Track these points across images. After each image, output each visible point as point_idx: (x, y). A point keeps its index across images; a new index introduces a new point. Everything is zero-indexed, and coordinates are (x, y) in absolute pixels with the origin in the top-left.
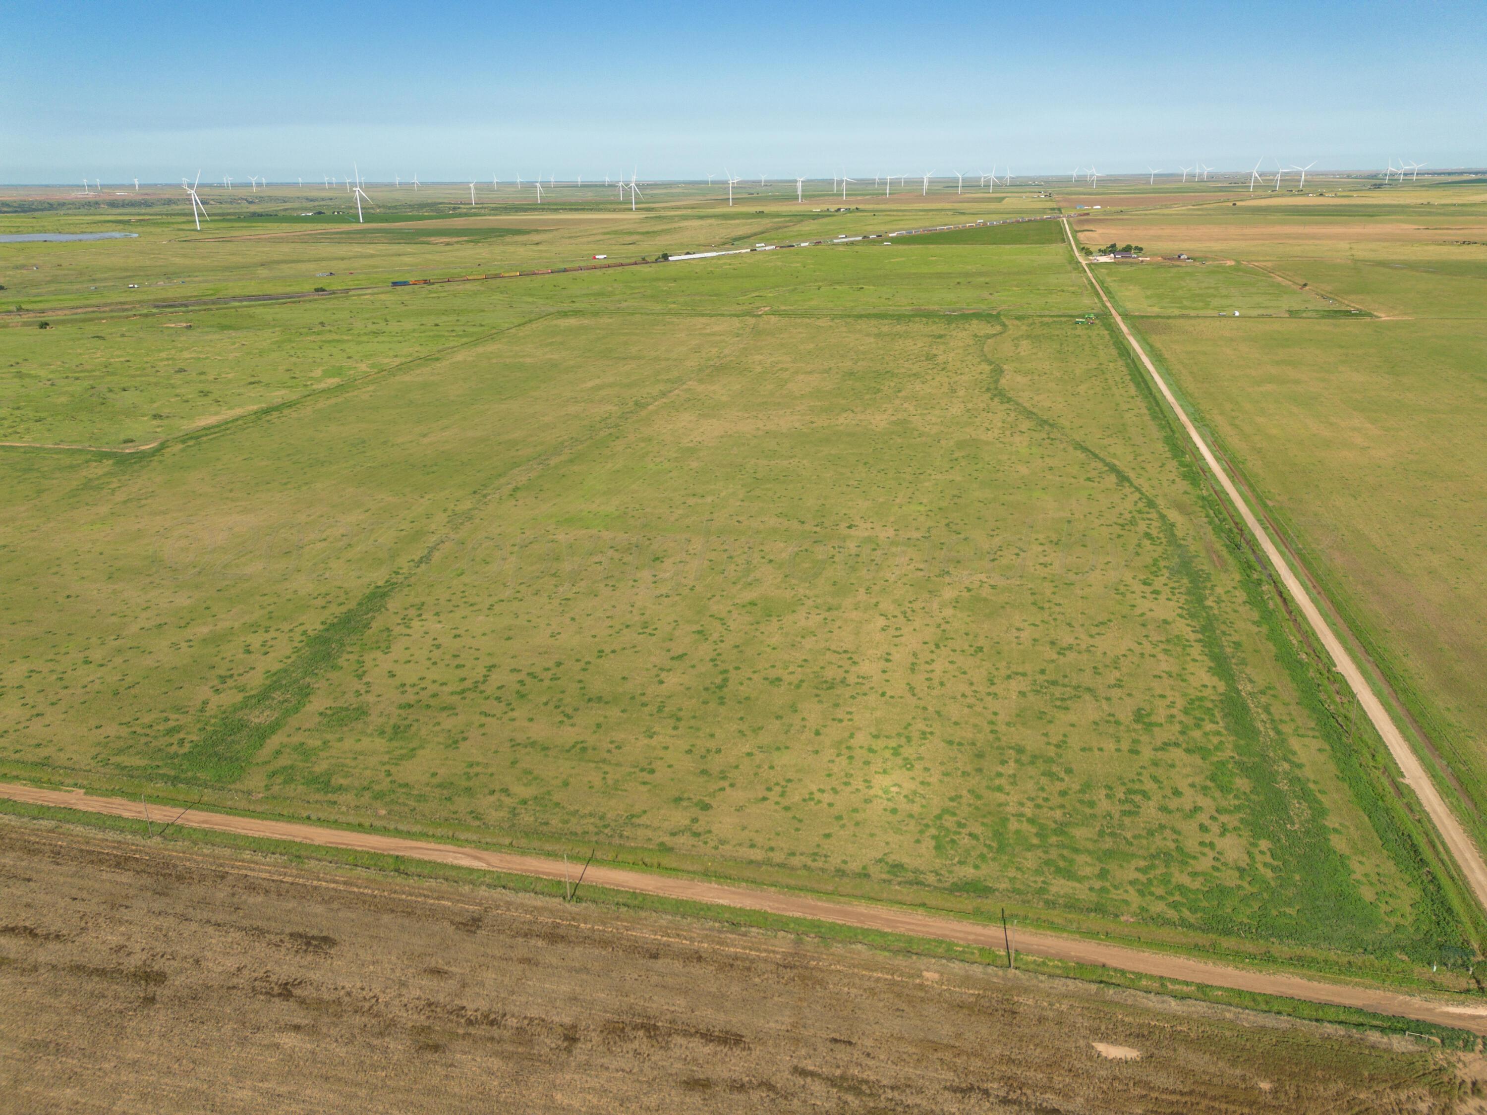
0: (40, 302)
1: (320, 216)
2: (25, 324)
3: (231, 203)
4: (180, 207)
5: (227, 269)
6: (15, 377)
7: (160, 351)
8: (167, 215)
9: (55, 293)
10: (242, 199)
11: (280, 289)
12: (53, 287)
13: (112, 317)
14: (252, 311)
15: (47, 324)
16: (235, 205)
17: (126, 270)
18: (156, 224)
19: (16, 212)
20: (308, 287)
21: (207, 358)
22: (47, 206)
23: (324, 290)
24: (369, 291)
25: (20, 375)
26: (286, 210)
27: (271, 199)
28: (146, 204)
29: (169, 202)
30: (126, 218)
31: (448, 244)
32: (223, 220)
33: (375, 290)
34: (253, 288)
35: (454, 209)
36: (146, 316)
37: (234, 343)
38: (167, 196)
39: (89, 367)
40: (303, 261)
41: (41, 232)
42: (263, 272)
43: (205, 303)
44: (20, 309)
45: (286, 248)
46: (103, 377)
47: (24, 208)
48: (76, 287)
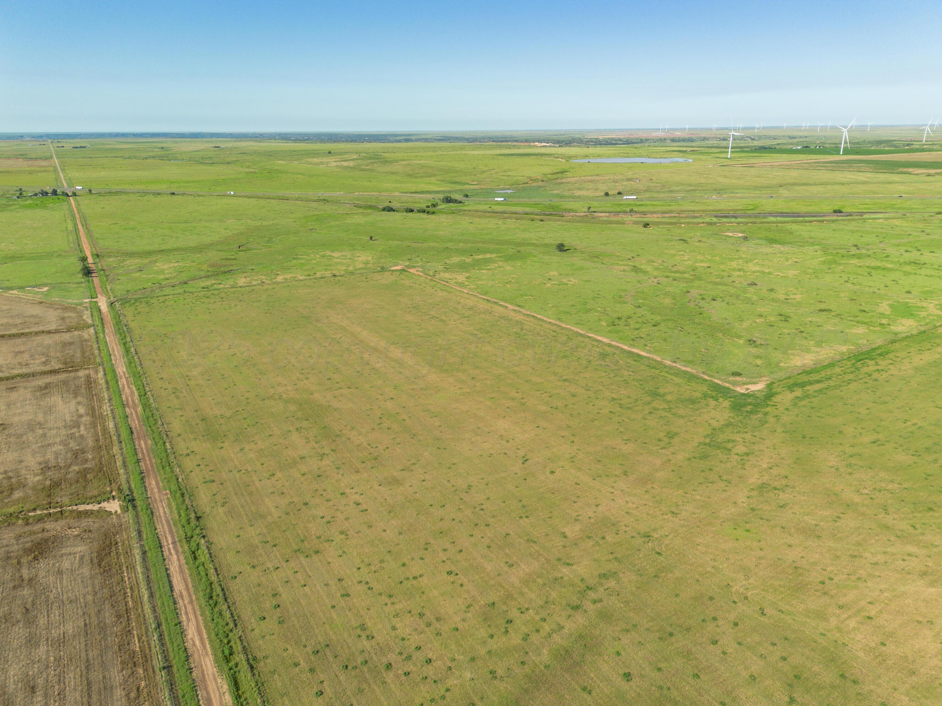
0: (642, 205)
1: (806, 149)
2: (636, 223)
3: (741, 139)
4: (711, 142)
5: (756, 188)
6: (632, 271)
7: (731, 260)
8: (707, 147)
9: (650, 199)
10: (748, 137)
11: (803, 209)
12: (648, 195)
13: (689, 223)
14: (789, 226)
15: (648, 224)
16: (742, 141)
17: (690, 185)
18: (702, 153)
19: (624, 144)
20: (827, 207)
21: (770, 273)
22: (639, 140)
23: (841, 212)
24: (881, 216)
25: (636, 269)
26: (778, 144)
27: (766, 137)
28: (691, 140)
29: (704, 139)
30: (684, 149)
31: (929, 175)
32: (743, 151)
33: (887, 215)
34: (781, 206)
35: (908, 145)
36: (710, 224)
37: (787, 260)
38: (704, 135)
39: (681, 269)
40: (811, 185)
41: (639, 157)
42: (784, 192)
43: (749, 217)
44: (631, 211)
45: (794, 174)
46: (692, 281)
47: (628, 142)
48: (661, 195)
